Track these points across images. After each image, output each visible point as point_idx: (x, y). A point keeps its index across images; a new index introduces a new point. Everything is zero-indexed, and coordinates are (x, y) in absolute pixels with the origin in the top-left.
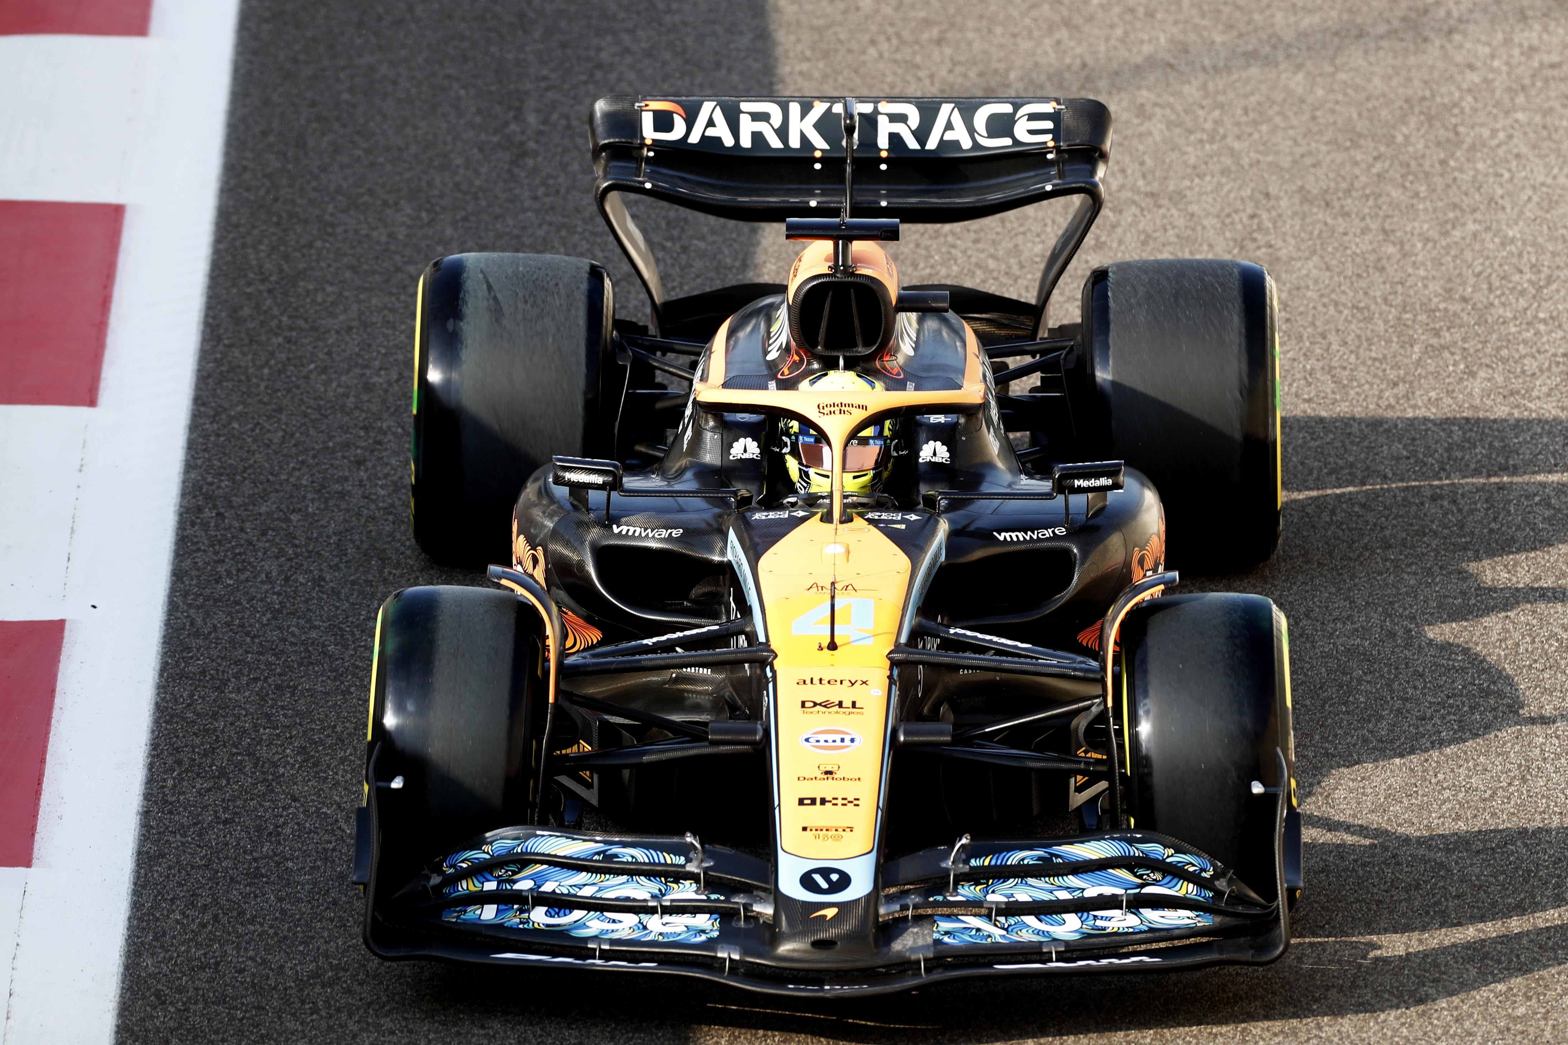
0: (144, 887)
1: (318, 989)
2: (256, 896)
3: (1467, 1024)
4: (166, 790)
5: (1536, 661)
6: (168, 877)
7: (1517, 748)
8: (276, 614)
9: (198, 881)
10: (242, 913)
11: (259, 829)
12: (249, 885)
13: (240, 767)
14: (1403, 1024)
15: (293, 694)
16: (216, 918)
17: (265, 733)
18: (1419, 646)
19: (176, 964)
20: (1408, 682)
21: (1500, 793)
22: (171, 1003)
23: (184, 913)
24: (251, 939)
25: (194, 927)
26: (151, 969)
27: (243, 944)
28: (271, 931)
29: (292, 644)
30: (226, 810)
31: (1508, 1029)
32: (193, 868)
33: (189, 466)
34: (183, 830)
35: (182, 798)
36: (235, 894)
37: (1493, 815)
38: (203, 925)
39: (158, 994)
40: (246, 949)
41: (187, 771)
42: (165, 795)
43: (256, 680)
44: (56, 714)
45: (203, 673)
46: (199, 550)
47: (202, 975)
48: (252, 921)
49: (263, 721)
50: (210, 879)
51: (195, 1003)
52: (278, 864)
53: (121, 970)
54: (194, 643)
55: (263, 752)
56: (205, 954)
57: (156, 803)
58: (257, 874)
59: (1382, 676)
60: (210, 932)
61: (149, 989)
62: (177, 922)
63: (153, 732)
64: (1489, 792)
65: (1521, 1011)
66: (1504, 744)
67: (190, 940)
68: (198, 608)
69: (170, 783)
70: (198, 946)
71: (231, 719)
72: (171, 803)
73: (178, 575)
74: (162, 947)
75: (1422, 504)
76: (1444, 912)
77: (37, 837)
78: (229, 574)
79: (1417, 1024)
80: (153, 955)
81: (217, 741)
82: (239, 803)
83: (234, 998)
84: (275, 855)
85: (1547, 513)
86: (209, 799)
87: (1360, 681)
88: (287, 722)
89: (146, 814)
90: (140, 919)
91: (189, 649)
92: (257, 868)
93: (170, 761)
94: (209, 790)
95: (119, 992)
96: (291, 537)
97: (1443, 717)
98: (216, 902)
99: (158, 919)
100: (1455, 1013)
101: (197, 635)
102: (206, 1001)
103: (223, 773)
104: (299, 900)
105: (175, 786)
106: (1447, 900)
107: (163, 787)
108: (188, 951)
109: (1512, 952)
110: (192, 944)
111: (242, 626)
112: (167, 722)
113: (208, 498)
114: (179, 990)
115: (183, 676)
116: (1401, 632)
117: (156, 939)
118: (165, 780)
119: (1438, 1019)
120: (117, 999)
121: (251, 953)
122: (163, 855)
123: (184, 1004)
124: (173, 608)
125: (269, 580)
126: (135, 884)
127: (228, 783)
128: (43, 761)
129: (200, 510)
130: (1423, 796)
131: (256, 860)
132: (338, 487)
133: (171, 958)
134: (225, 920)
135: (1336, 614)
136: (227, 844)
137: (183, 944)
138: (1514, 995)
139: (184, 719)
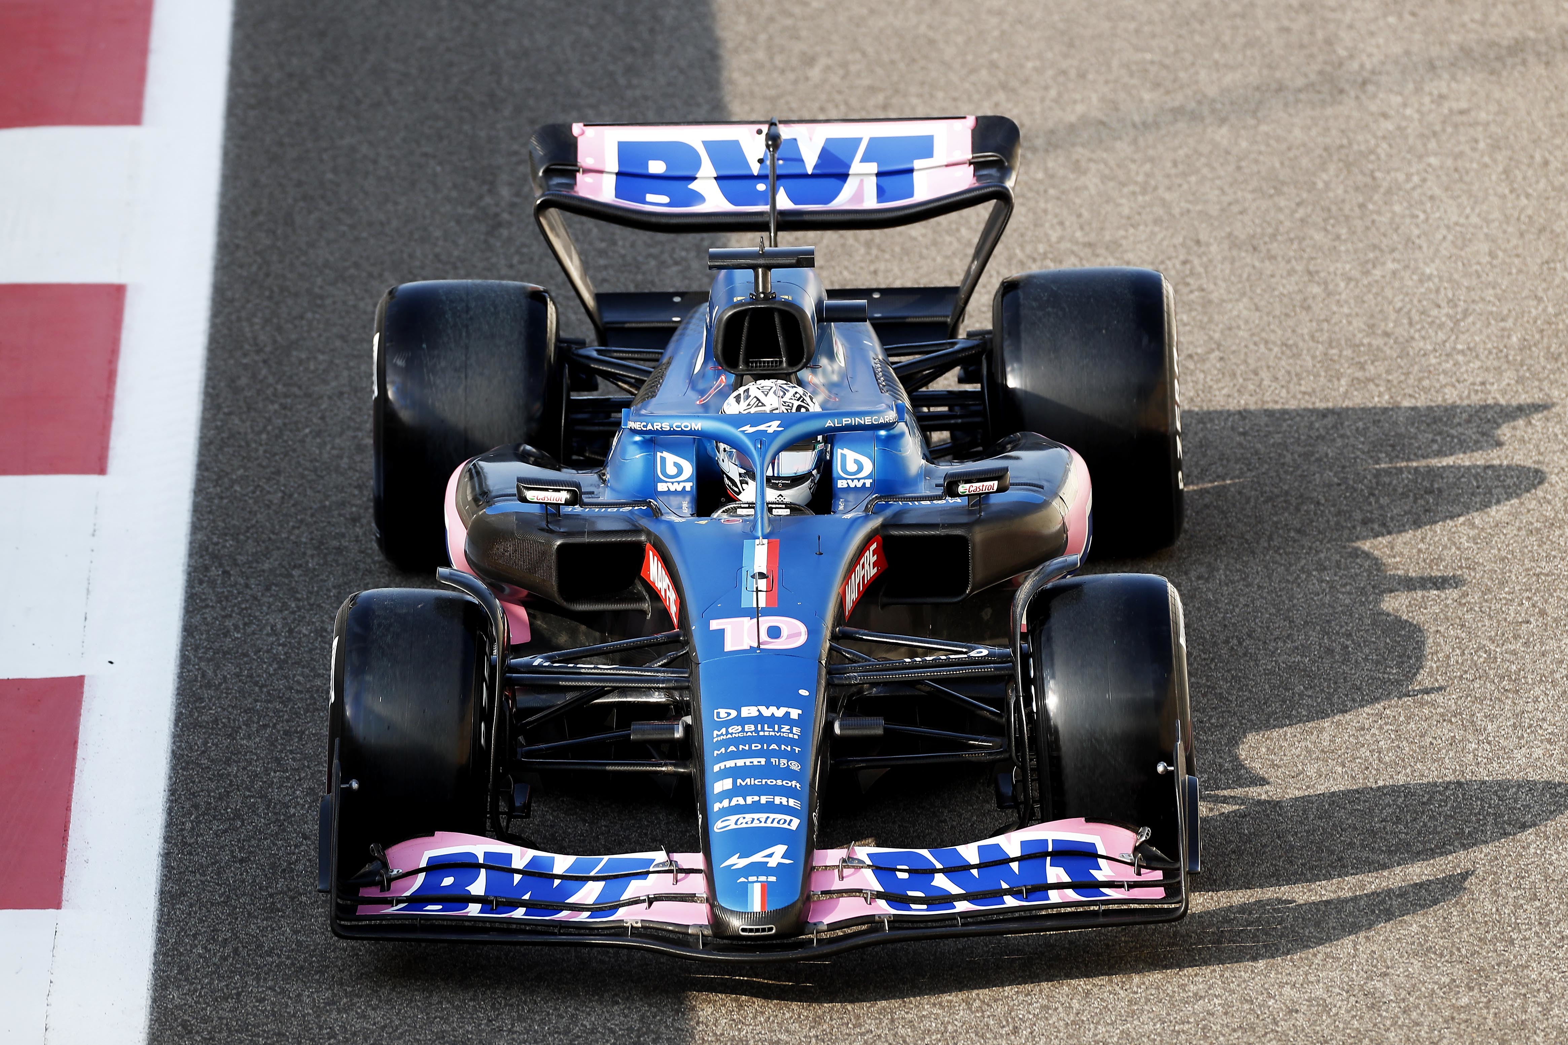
0: (167, 924)
1: (334, 1015)
2: (273, 930)
3: (1414, 1015)
4: (185, 833)
5: (1466, 672)
6: (190, 914)
7: (1451, 754)
8: (282, 664)
9: (218, 917)
10: (260, 946)
11: (273, 866)
12: (266, 919)
13: (253, 808)
14: (1354, 1017)
15: (300, 739)
16: (236, 951)
17: (275, 776)
18: (1356, 661)
19: (200, 996)
20: (1347, 695)
21: (1438, 797)
22: (197, 1032)
23: (206, 948)
24: (270, 970)
25: (216, 960)
26: (177, 1001)
27: (263, 975)
28: (288, 962)
29: (298, 692)
30: (241, 849)
31: (1453, 1018)
32: (212, 904)
33: (196, 528)
34: (202, 869)
35: (200, 839)
36: (253, 929)
37: (1432, 818)
38: (225, 959)
39: (184, 1024)
40: (265, 979)
41: (204, 814)
42: (184, 837)
43: (265, 726)
44: (79, 764)
45: (216, 721)
46: (207, 606)
47: (225, 1005)
48: (270, 953)
49: (274, 765)
50: (229, 915)
51: (220, 1032)
52: (292, 899)
53: (149, 1002)
54: (206, 694)
55: (274, 794)
56: (227, 986)
57: (176, 845)
58: (273, 909)
59: (1322, 691)
60: (231, 964)
61: (176, 1020)
62: (200, 955)
63: (170, 778)
64: (1427, 796)
65: (1464, 1001)
66: (1439, 751)
67: (214, 973)
68: (209, 660)
69: (188, 825)
70: (221, 978)
71: (242, 764)
72: (190, 845)
73: (189, 630)
74: (186, 979)
75: (1354, 527)
76: (1388, 910)
77: (66, 880)
78: (236, 628)
79: (1367, 1016)
80: (178, 987)
81: (231, 785)
82: (253, 842)
83: (256, 1026)
84: (290, 890)
85: (1472, 533)
86: (225, 839)
87: (1301, 695)
88: (295, 765)
89: (167, 856)
90: (165, 955)
91: (201, 700)
92: (273, 903)
93: (187, 805)
94: (225, 831)
95: (148, 1023)
96: (293, 591)
97: (1381, 728)
98: (235, 935)
99: (181, 954)
100: (1402, 1005)
101: (209, 686)
102: (229, 1030)
103: (237, 815)
104: (314, 932)
105: (193, 829)
106: (1391, 899)
107: (182, 830)
108: (210, 983)
109: (1453, 944)
110: (215, 976)
111: (250, 676)
112: (183, 769)
113: (215, 557)
114: (206, 1020)
115: (196, 725)
116: (1338, 649)
117: (180, 972)
118: (183, 823)
119: (1387, 1011)
120: (147, 1030)
121: (270, 983)
122: (184, 894)
123: (209, 1033)
124: (185, 662)
125: (274, 632)
126: (159, 922)
127: (243, 824)
128: (68, 809)
129: (207, 568)
130: (1365, 801)
131: (271, 896)
132: (335, 543)
133: (195, 990)
134: (244, 953)
135: (1277, 633)
136: (243, 881)
137: (206, 977)
138: (1458, 987)
139: (199, 765)
